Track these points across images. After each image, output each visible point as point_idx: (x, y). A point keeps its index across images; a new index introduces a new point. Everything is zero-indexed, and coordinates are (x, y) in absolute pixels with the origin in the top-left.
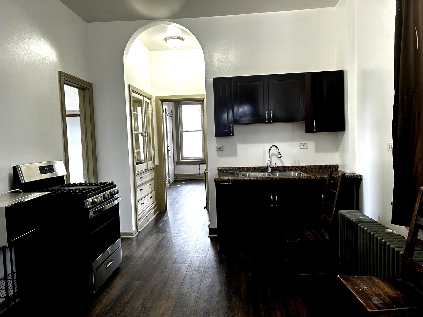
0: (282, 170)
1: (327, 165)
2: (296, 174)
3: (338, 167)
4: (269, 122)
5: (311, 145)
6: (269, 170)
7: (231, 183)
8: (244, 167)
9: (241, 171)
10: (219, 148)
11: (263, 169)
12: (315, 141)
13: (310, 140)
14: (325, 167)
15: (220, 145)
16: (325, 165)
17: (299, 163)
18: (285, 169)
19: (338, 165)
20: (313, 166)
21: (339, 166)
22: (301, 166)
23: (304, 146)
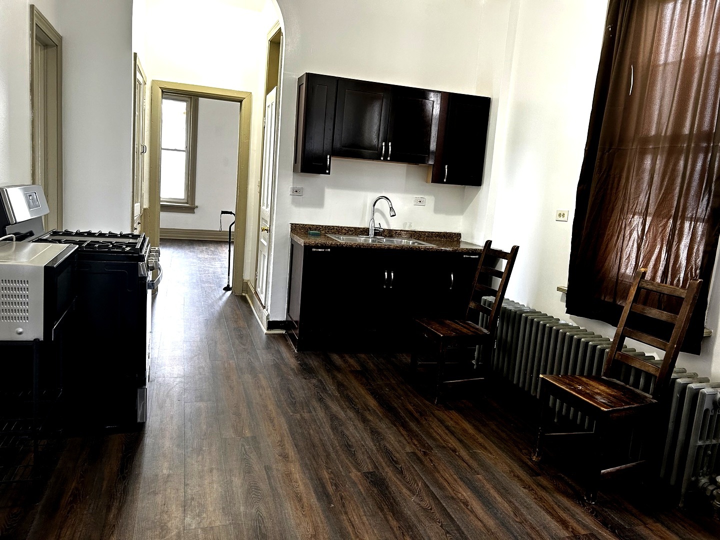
0: (388, 235)
1: (447, 233)
2: (409, 243)
3: (460, 236)
4: (385, 160)
5: (430, 200)
6: (372, 233)
7: (329, 250)
8: (333, 226)
9: (328, 232)
10: (296, 191)
11: (361, 231)
12: (434, 196)
13: (429, 193)
14: (444, 236)
15: (299, 186)
16: (444, 232)
17: (410, 226)
18: (390, 233)
19: (460, 234)
20: (429, 232)
21: (462, 235)
22: (414, 231)
23: (420, 202)
